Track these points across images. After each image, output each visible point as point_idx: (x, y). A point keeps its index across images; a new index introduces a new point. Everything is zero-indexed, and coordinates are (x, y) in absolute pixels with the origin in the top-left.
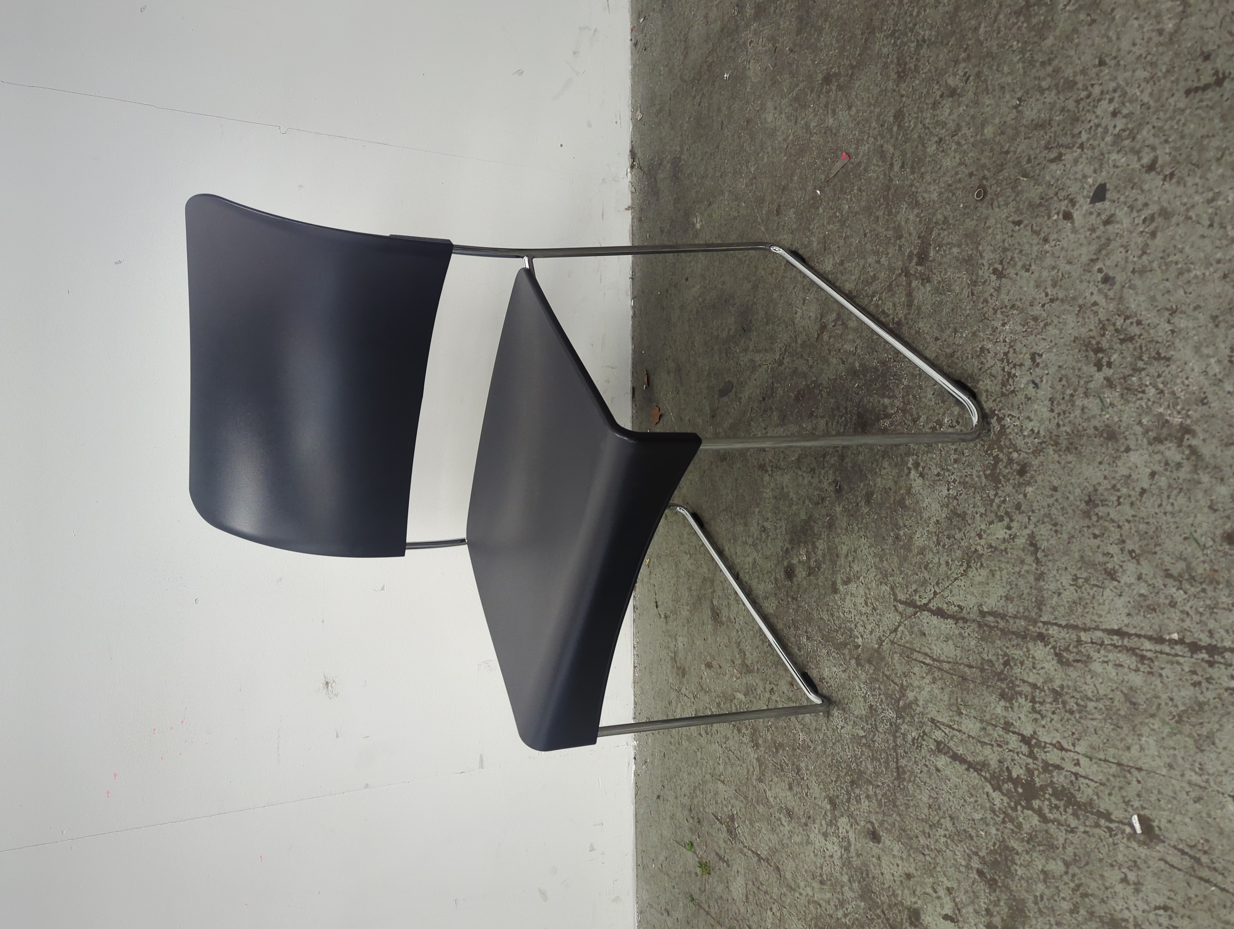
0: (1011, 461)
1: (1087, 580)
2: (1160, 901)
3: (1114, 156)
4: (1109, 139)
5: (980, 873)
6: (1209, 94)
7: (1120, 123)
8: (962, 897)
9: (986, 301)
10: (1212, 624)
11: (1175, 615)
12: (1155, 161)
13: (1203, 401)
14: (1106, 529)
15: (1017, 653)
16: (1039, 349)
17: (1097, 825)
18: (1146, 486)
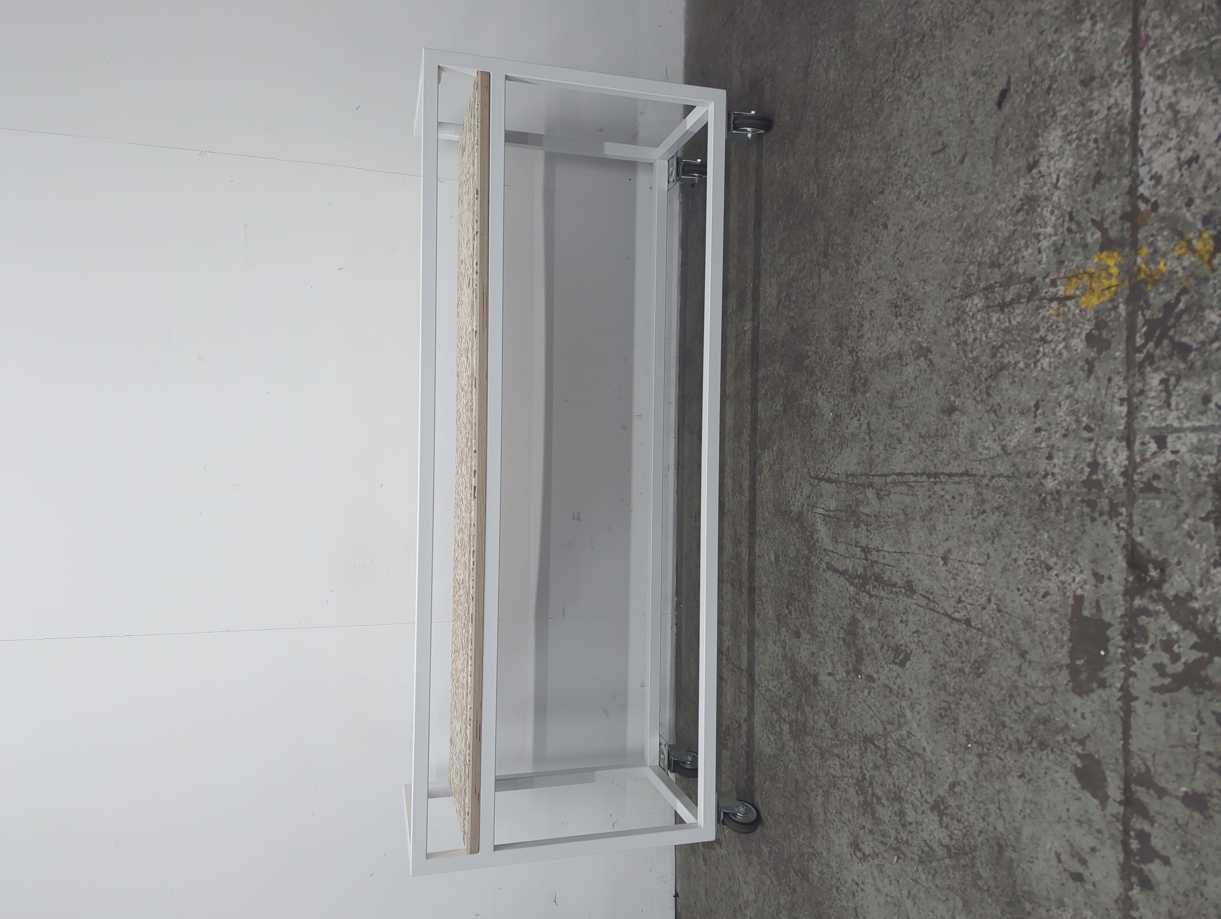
0: (860, 378)
1: (890, 445)
2: (914, 630)
3: (904, 191)
4: (903, 180)
5: (844, 640)
6: (941, 156)
7: (907, 170)
8: (836, 659)
9: (852, 279)
10: (936, 461)
11: (922, 458)
12: (920, 193)
13: (935, 333)
14: (897, 413)
15: (861, 497)
16: (873, 308)
17: (892, 592)
18: (912, 384)
